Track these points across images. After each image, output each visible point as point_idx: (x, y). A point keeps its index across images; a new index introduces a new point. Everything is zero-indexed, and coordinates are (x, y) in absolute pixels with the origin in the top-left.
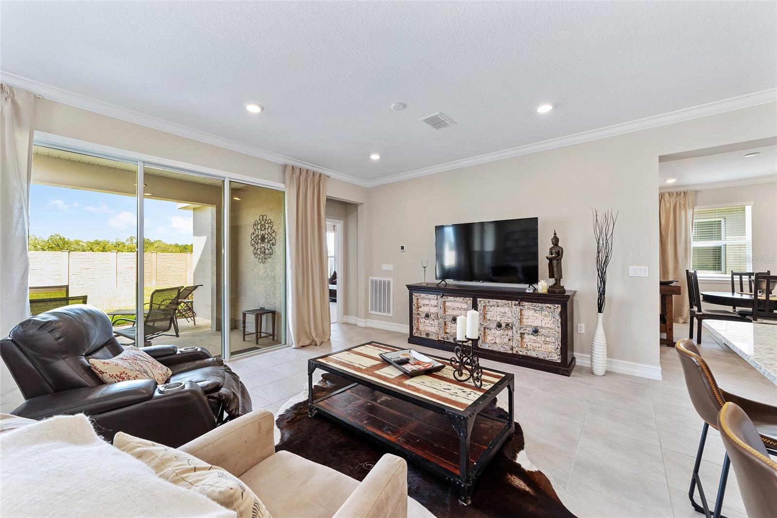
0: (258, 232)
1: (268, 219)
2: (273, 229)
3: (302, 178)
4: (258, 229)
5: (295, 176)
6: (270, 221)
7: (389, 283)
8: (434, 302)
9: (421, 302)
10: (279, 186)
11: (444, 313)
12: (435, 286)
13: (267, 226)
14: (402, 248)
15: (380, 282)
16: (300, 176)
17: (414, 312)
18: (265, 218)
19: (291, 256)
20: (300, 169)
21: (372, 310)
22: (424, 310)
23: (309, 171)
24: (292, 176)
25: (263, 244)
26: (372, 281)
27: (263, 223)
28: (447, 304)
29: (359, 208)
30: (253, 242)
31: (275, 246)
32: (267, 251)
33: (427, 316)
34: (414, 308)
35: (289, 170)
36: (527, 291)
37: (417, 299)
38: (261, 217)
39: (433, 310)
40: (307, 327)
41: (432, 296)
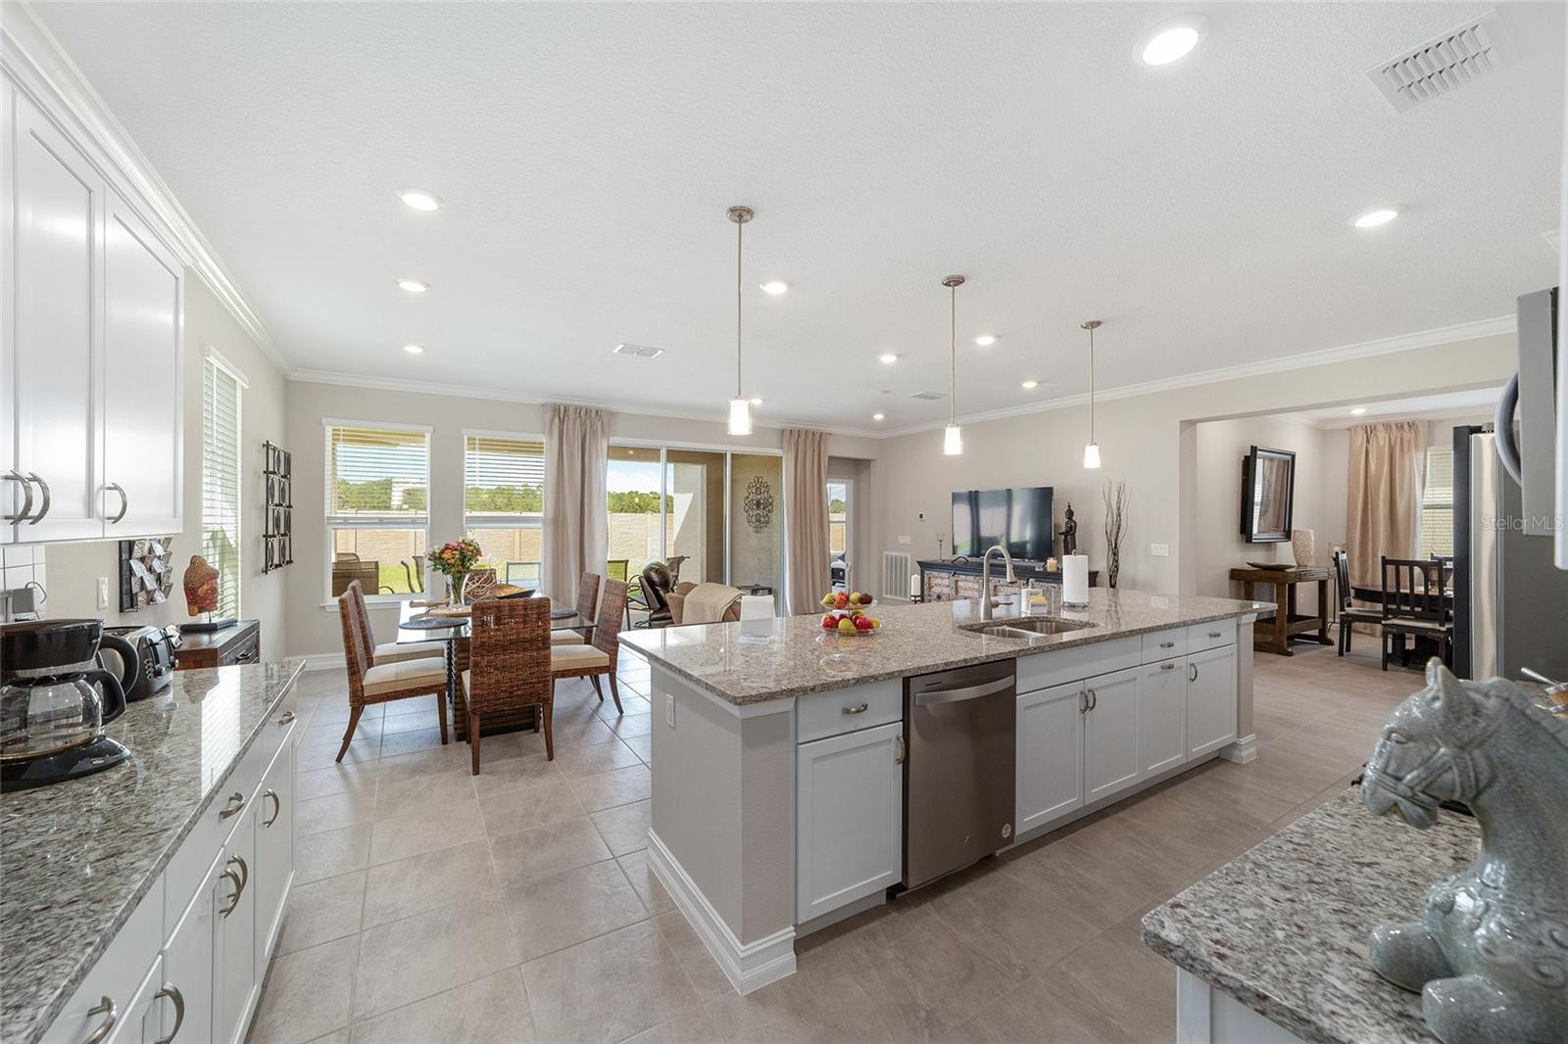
0: (753, 497)
1: (764, 482)
2: (769, 494)
3: (801, 441)
4: (753, 493)
5: (793, 441)
6: (766, 485)
7: (906, 559)
8: (946, 582)
9: (934, 581)
10: (777, 452)
11: (956, 594)
12: (949, 563)
13: (763, 489)
14: (921, 516)
15: (896, 557)
16: (798, 438)
17: (925, 593)
18: (760, 480)
19: (788, 526)
20: (799, 432)
21: (887, 593)
22: (936, 590)
23: (808, 432)
24: (790, 440)
25: (758, 510)
26: (887, 556)
27: (758, 486)
28: (960, 584)
29: (872, 464)
30: (747, 508)
31: (771, 514)
32: (762, 519)
33: (939, 597)
34: (926, 588)
35: (787, 433)
36: (1037, 570)
37: (930, 578)
38: (757, 480)
39: (946, 591)
40: (806, 604)
41: (944, 575)
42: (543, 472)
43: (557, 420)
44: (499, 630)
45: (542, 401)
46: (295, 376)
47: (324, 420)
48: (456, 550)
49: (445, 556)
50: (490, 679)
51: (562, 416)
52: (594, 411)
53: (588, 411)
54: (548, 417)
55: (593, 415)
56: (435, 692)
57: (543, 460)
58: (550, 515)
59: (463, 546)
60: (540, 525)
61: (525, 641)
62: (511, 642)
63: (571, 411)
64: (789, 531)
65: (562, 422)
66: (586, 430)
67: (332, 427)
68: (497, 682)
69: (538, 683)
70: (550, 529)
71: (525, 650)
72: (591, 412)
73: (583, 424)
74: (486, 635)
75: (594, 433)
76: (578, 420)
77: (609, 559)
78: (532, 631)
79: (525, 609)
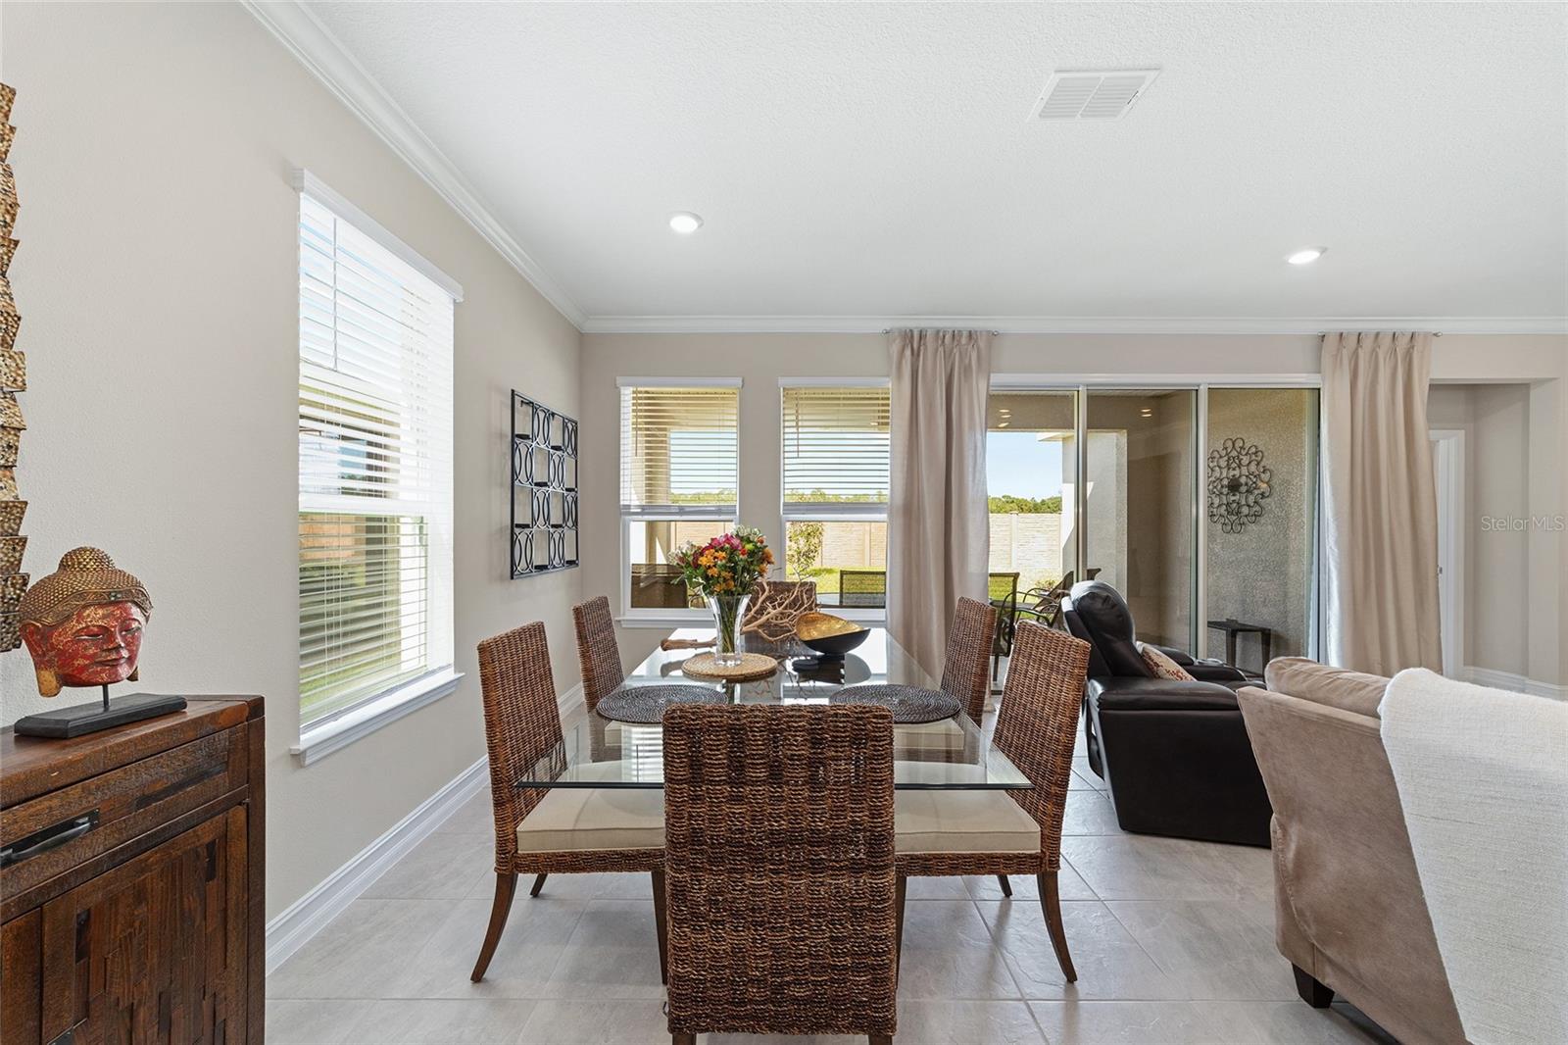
0: (1221, 473)
1: (1247, 446)
2: (1262, 464)
3: (1365, 352)
4: (1220, 467)
5: (1346, 354)
6: (1253, 450)
10: (1308, 380)
13: (1245, 460)
16: (1357, 349)
18: (1239, 444)
20: (1360, 334)
23: (1380, 336)
24: (1336, 355)
25: (1234, 495)
27: (1234, 454)
29: (1534, 394)
31: (1268, 500)
32: (1245, 510)
35: (1331, 344)
38: (1230, 444)
42: (888, 455)
43: (908, 352)
44: (738, 799)
45: (888, 325)
46: (591, 326)
47: (619, 380)
48: (722, 549)
49: (703, 561)
50: (718, 939)
51: (915, 346)
52: (965, 334)
53: (955, 335)
54: (895, 348)
55: (964, 341)
56: (646, 868)
57: (888, 436)
58: (899, 500)
59: (736, 542)
60: (884, 516)
61: (816, 839)
62: (776, 840)
63: (930, 339)
64: (1338, 528)
65: (915, 355)
66: (952, 370)
67: (631, 389)
68: (736, 951)
69: (856, 969)
70: (899, 521)
71: (816, 867)
72: (961, 336)
73: (948, 355)
74: (702, 809)
75: (967, 370)
76: (941, 349)
77: (990, 572)
78: (838, 811)
79: (816, 743)
